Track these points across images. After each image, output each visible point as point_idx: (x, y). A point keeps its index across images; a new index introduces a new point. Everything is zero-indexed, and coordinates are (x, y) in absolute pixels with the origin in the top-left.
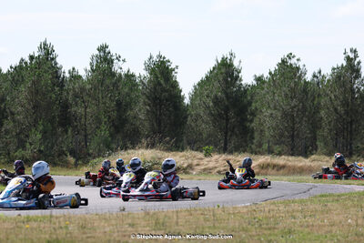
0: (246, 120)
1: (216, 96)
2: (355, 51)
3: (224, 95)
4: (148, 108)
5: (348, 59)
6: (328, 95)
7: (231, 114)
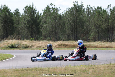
0: (39, 28)
1: (28, 20)
2: (77, 2)
3: (31, 19)
4: (2, 24)
5: (75, 5)
6: (67, 18)
7: (34, 26)
